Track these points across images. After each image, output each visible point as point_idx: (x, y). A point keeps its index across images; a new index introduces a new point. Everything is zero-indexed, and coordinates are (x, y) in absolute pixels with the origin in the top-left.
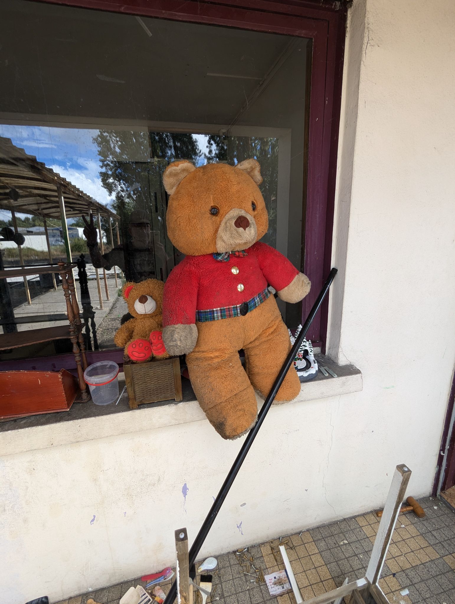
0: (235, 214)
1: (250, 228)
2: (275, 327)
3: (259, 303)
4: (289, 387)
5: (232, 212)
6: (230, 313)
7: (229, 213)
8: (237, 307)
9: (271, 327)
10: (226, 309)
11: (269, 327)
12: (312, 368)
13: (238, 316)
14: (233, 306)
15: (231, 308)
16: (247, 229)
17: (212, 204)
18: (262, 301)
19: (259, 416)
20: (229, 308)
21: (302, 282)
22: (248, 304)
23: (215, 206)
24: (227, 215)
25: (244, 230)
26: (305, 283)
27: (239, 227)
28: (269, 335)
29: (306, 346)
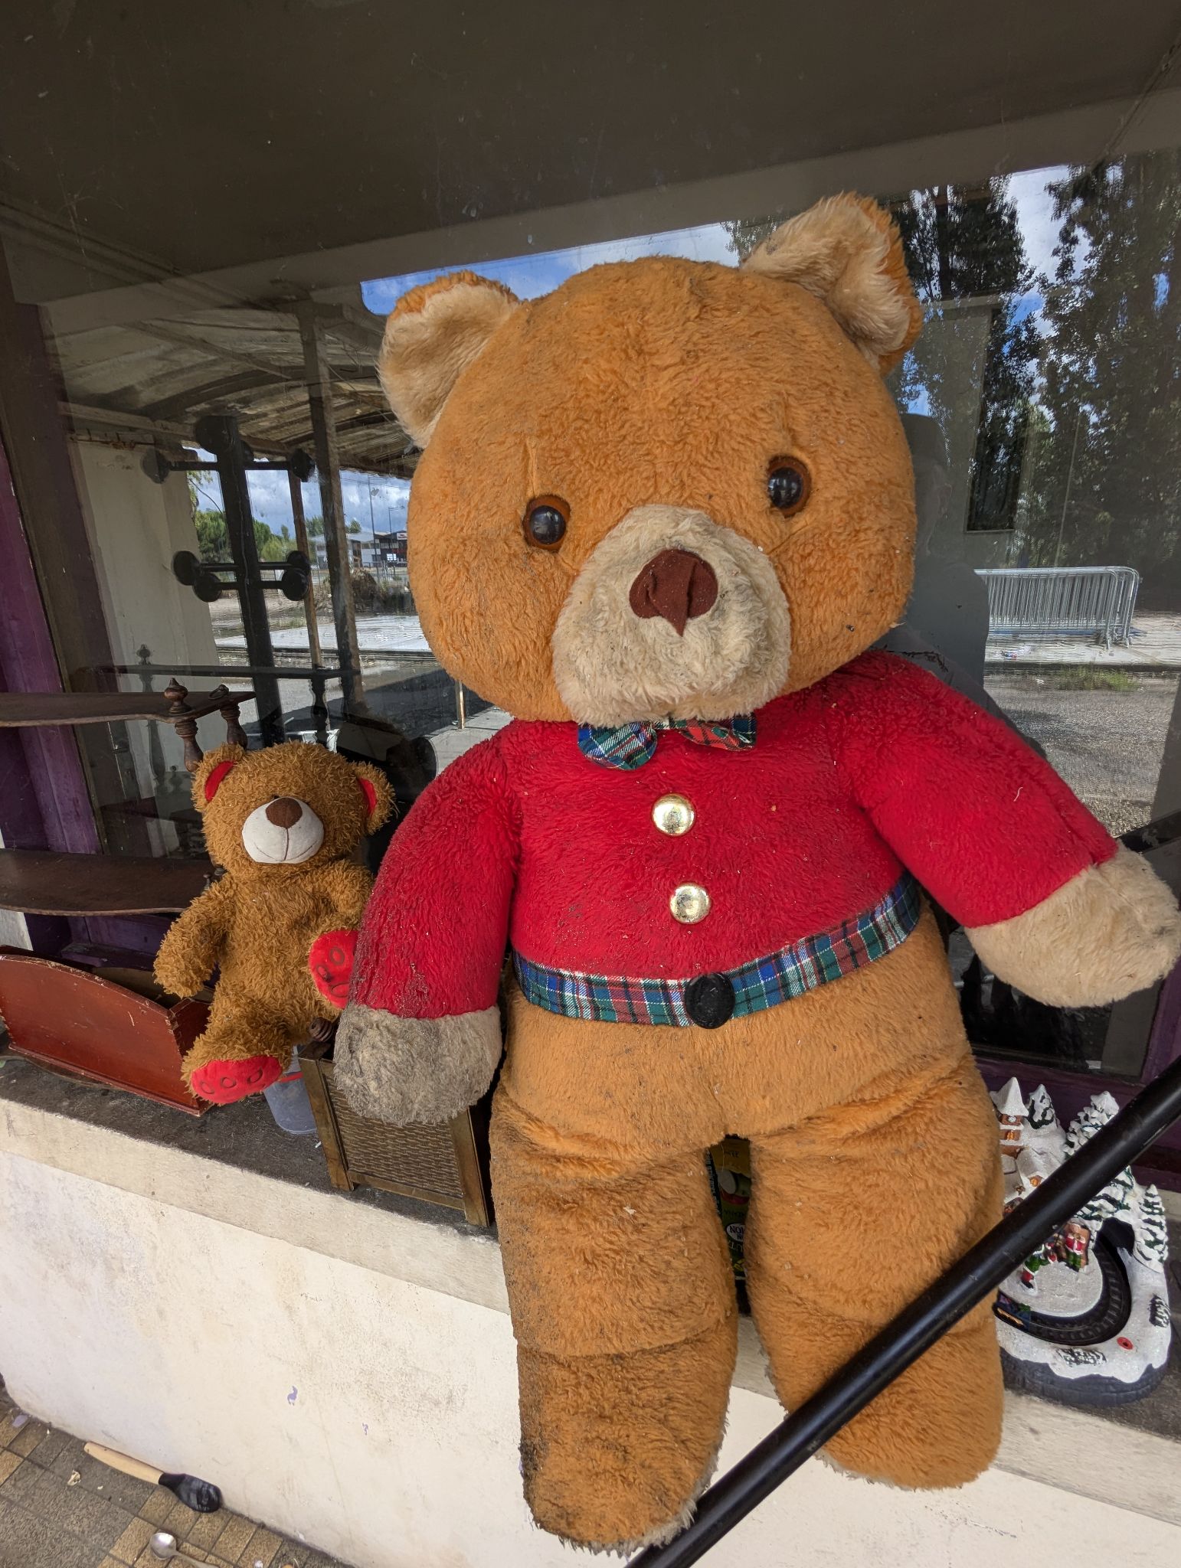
0: (645, 536)
1: (712, 617)
2: (896, 1107)
3: (813, 981)
4: (908, 1433)
5: (630, 528)
6: (631, 1004)
7: (614, 532)
8: (665, 987)
9: (874, 1103)
10: (611, 984)
11: (863, 1101)
12: (1126, 1344)
13: (675, 1024)
14: (648, 981)
15: (633, 985)
16: (693, 626)
17: (535, 489)
18: (825, 974)
19: (705, 1504)
20: (626, 985)
21: (1116, 921)
22: (736, 982)
23: (556, 497)
24: (605, 545)
25: (674, 633)
26: (1137, 928)
27: (647, 616)
28: (855, 1137)
29: (1127, 1207)
